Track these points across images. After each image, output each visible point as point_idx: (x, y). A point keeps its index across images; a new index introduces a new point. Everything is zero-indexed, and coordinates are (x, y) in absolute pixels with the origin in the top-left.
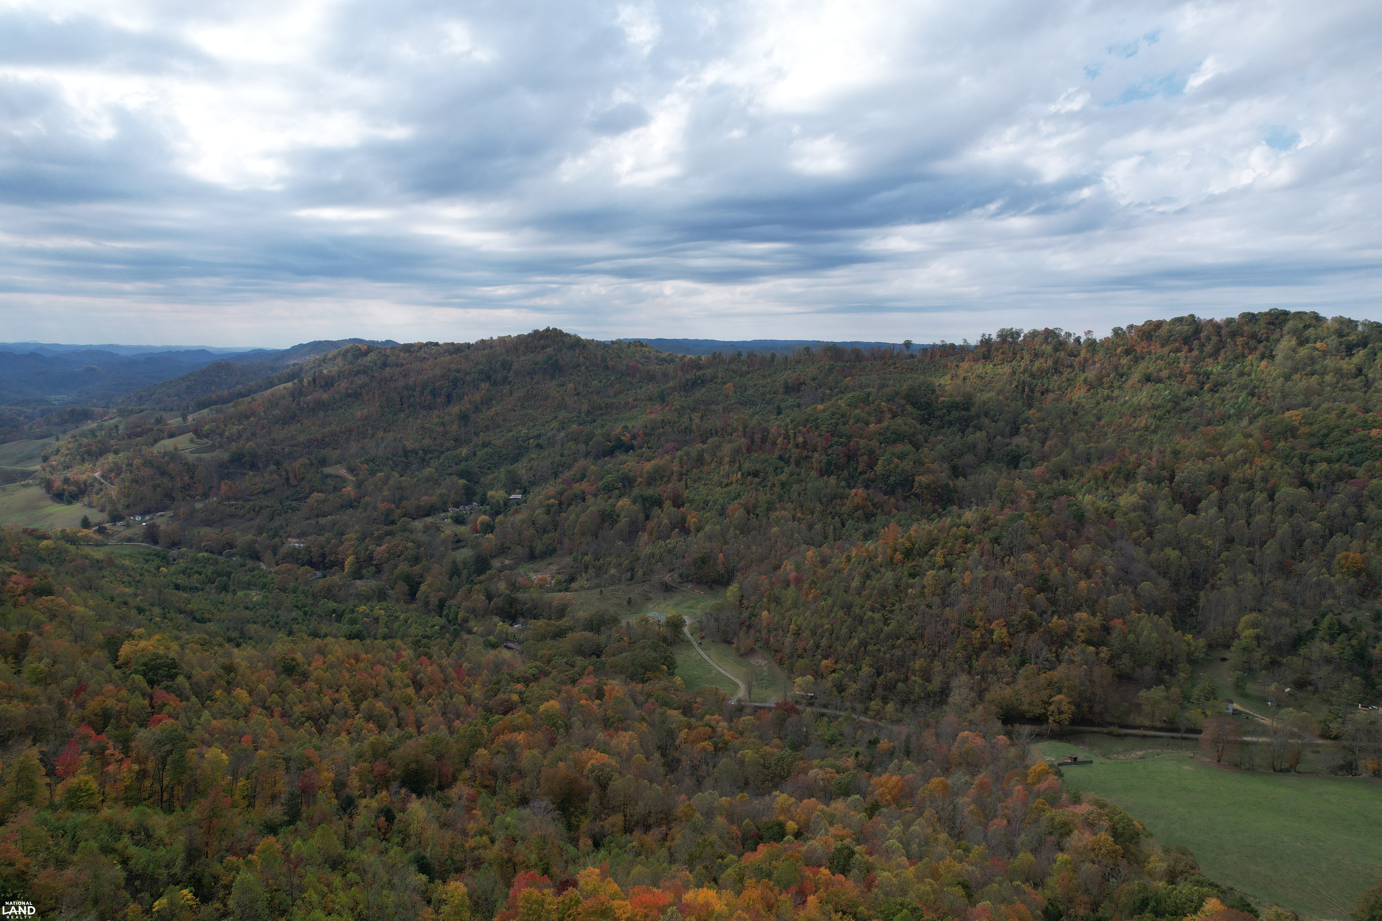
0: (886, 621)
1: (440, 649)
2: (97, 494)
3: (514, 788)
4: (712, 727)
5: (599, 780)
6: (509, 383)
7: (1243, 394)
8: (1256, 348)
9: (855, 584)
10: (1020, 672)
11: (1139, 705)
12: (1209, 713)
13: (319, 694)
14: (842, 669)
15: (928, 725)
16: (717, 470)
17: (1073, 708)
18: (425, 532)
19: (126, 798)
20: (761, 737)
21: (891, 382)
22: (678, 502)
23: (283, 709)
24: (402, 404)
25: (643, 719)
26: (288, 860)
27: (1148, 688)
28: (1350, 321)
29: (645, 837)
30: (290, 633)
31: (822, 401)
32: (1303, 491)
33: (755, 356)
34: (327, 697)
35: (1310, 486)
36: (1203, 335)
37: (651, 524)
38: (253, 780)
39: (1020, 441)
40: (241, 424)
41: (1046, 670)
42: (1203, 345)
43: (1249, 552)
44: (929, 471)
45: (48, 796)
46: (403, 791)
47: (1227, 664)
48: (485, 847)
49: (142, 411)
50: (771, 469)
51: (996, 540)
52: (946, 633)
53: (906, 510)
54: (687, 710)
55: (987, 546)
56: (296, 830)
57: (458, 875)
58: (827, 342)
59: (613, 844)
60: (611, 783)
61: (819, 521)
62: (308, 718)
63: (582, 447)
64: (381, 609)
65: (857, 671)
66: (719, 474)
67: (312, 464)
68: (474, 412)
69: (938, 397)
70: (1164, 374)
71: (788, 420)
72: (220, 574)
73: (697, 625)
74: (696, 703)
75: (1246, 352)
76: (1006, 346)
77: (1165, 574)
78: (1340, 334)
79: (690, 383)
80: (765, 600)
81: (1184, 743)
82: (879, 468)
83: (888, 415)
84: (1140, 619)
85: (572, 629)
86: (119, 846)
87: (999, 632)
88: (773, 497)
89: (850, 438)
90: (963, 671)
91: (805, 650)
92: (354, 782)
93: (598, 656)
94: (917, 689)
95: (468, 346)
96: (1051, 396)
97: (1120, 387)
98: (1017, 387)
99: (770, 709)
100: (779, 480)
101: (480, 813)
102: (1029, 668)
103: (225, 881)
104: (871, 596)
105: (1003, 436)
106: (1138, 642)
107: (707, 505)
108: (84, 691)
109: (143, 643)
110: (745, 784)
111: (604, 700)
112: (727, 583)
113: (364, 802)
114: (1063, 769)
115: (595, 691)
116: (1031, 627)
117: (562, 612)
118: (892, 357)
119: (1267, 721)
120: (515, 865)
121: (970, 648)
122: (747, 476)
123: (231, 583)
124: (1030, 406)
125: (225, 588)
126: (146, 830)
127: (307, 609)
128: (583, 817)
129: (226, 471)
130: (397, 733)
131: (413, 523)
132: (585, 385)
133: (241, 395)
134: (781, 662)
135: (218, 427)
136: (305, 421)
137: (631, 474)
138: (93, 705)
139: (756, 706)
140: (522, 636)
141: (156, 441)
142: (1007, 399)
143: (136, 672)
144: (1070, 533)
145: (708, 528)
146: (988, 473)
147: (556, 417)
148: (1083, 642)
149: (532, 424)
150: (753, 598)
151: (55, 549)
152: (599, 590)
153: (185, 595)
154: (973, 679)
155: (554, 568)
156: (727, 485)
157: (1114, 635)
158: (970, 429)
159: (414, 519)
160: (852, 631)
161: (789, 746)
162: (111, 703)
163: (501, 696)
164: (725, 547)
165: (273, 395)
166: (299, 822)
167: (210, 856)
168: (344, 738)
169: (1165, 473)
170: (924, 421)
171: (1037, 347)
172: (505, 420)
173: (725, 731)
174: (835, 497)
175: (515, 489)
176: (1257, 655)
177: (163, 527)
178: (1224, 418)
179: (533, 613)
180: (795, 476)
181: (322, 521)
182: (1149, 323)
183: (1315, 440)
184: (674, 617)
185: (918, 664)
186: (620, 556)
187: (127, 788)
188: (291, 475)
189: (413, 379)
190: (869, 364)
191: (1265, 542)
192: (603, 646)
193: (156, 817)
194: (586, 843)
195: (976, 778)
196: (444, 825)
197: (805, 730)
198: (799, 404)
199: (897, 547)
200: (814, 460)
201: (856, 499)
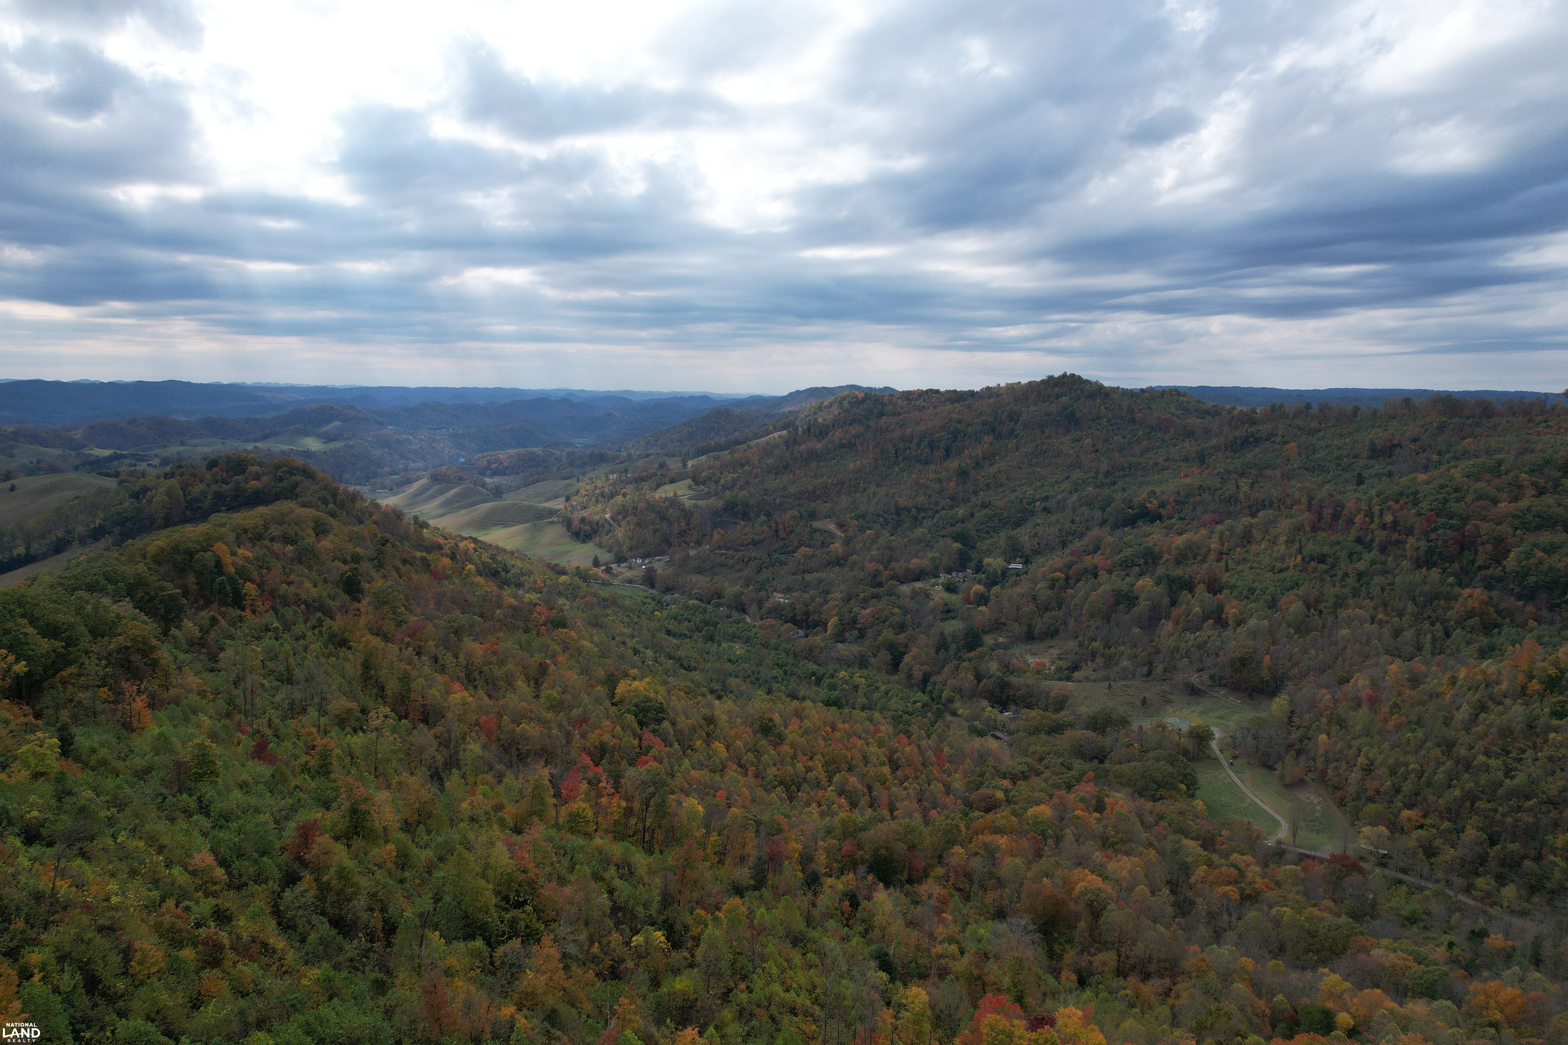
0: (1508, 772)
1: (920, 728)
2: (607, 535)
3: (991, 897)
4: (1239, 869)
5: (1091, 905)
6: (1016, 437)
9: (1463, 714)
13: (792, 759)
14: (1433, 826)
16: (1270, 551)
18: (912, 598)
19: (614, 832)
20: (1306, 894)
21: (1539, 446)
22: (1214, 587)
23: (757, 769)
24: (897, 457)
25: (1151, 845)
26: (751, 926)
29: (1141, 985)
30: (769, 692)
31: (1426, 469)
33: (1330, 409)
34: (800, 764)
37: (1176, 612)
38: (725, 837)
40: (736, 472)
45: (555, 816)
46: (871, 877)
48: (953, 958)
49: (648, 456)
50: (1343, 554)
53: (1552, 623)
54: (1208, 843)
56: (761, 896)
57: (921, 981)
58: (1439, 392)
59: (1101, 986)
60: (1105, 913)
61: (1410, 626)
62: (781, 783)
63: (1098, 514)
64: (861, 677)
65: (1458, 833)
66: (1271, 556)
67: (801, 517)
68: (974, 468)
71: (1373, 492)
72: (707, 623)
73: (1229, 740)
74: (1220, 836)
79: (1238, 441)
80: (1324, 720)
82: (1511, 562)
83: (1531, 492)
85: (1071, 725)
86: (607, 875)
88: (1344, 591)
89: (1465, 519)
91: (1378, 793)
92: (822, 858)
93: (1101, 762)
95: (972, 393)
99: (1321, 860)
100: (1354, 569)
101: (950, 918)
103: (695, 931)
104: (1486, 734)
107: (1253, 594)
108: (586, 722)
109: (636, 684)
110: (1280, 950)
111: (1104, 814)
112: (1273, 694)
113: (830, 881)
115: (1094, 801)
117: (1060, 704)
120: (984, 984)
122: (1309, 561)
123: (717, 633)
125: (711, 638)
126: (630, 867)
127: (787, 668)
128: (1068, 947)
129: (719, 519)
130: (869, 812)
131: (901, 587)
132: (1106, 440)
133: (738, 442)
134: (1341, 803)
135: (714, 475)
136: (797, 472)
137: (1157, 549)
138: (593, 737)
139: (1301, 854)
140: (1012, 726)
141: (658, 486)
143: (629, 712)
145: (1252, 622)
147: (1068, 477)
149: (1039, 484)
150: (1307, 717)
151: (570, 584)
152: (1107, 683)
153: (675, 641)
155: (1055, 652)
156: (1281, 571)
159: (902, 583)
160: (1452, 778)
161: (1347, 914)
162: (607, 737)
163: (983, 791)
164: (1272, 648)
165: (767, 443)
166: (763, 889)
167: (682, 904)
168: (814, 809)
172: (1008, 478)
173: (1258, 879)
174: (1437, 596)
175: (1015, 558)
177: (659, 572)
179: (1028, 701)
180: (1378, 566)
181: (808, 577)
184: (1199, 726)
186: (1135, 646)
187: (616, 823)
188: (781, 527)
189: (909, 430)
190: (1504, 421)
192: (1108, 750)
193: (638, 855)
194: (1069, 977)
196: (911, 924)
197: (1371, 896)
198: (1389, 471)
199: (1535, 673)
200: (1408, 546)
201: (1470, 601)
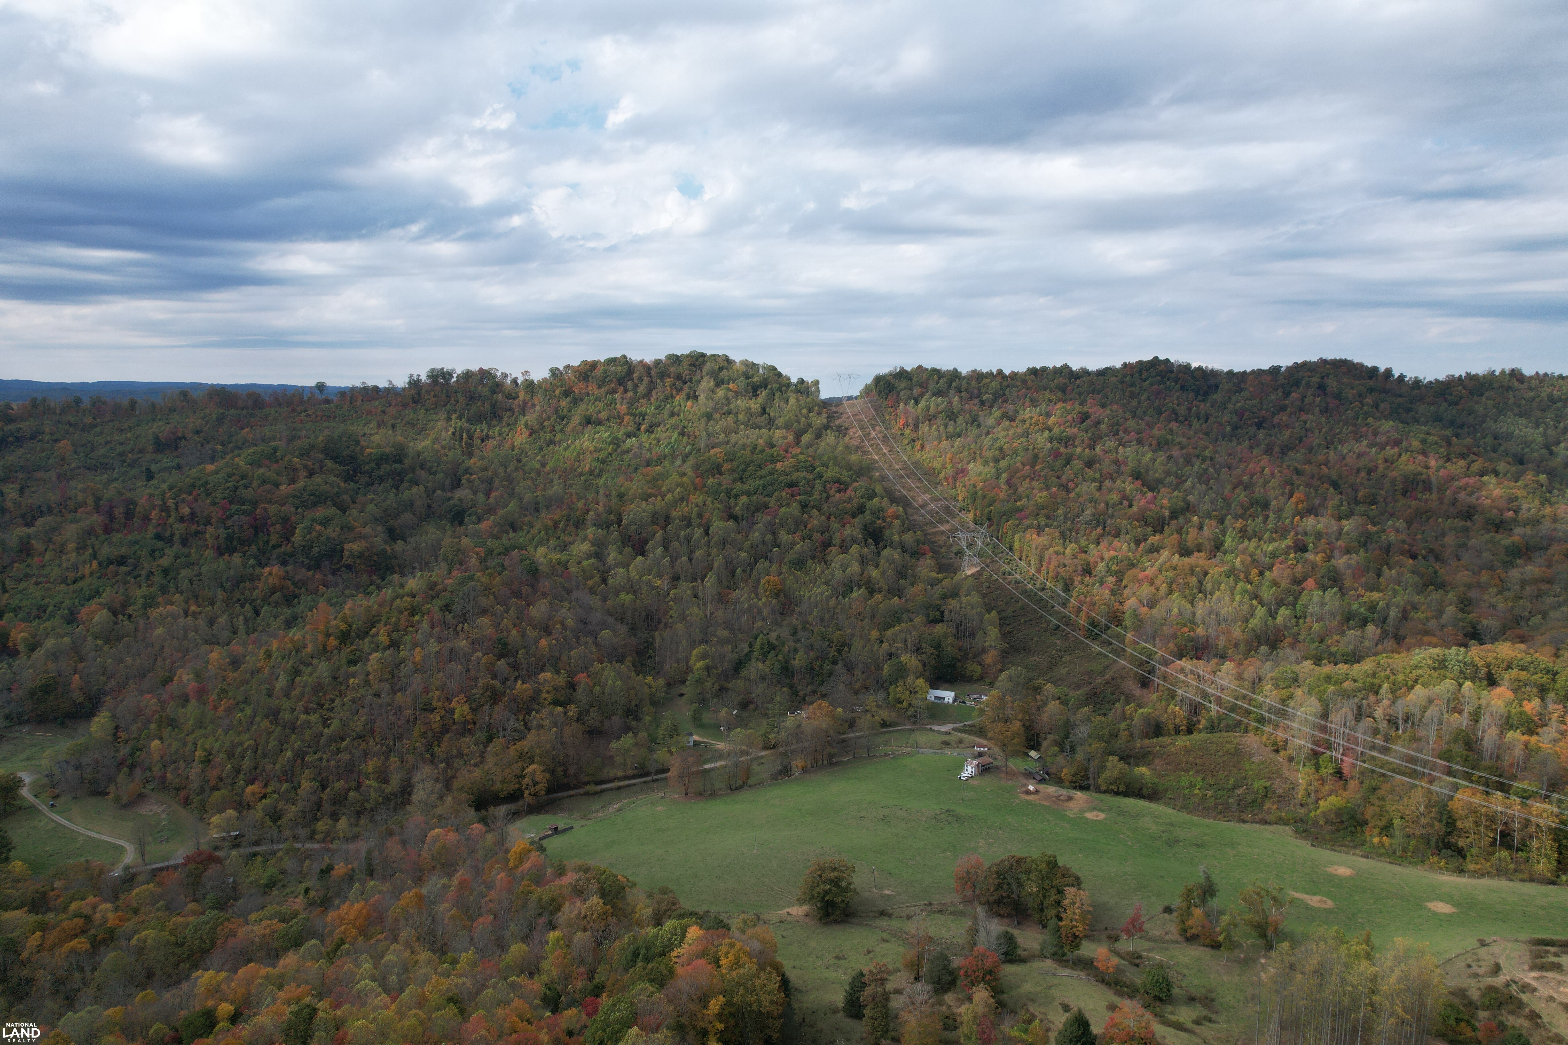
0: (325, 722)
4: (85, 917)
7: (675, 435)
8: (682, 389)
9: (281, 684)
10: (489, 749)
11: (612, 757)
12: (673, 750)
15: (391, 834)
16: (57, 562)
17: (548, 775)
20: (166, 908)
21: (304, 433)
27: (618, 738)
28: (753, 364)
31: (213, 459)
32: (731, 523)
33: (104, 403)
35: (735, 518)
36: (635, 376)
39: (463, 494)
41: (515, 741)
42: (636, 386)
43: (693, 587)
44: (361, 537)
47: (685, 697)
50: (144, 553)
51: (447, 608)
52: (400, 723)
53: (336, 585)
54: (38, 904)
55: (438, 616)
58: (213, 385)
61: (223, 612)
66: (60, 566)
69: (363, 449)
70: (604, 415)
71: (165, 486)
73: (45, 780)
74: (53, 890)
75: (674, 392)
76: (438, 388)
77: (622, 620)
78: (747, 377)
80: (153, 726)
81: (655, 785)
82: (298, 537)
83: (303, 473)
84: (603, 669)
87: (461, 710)
88: (152, 590)
89: (255, 504)
90: (424, 762)
91: (221, 779)
94: (373, 795)
96: (492, 443)
97: (562, 431)
98: (454, 434)
99: (176, 867)
100: (158, 566)
102: (498, 743)
104: (303, 695)
105: (443, 490)
106: (604, 693)
107: (45, 611)
110: (147, 978)
112: (91, 714)
114: (545, 843)
116: (495, 697)
118: (302, 402)
119: (721, 746)
121: (430, 734)
122: (108, 565)
124: (470, 455)
134: (186, 802)
139: (154, 869)
142: (443, 447)
144: (525, 589)
145: (50, 643)
146: (431, 533)
148: (550, 704)
150: (134, 727)
154: (437, 767)
156: (75, 581)
157: (580, 691)
158: (406, 484)
160: (282, 743)
161: (211, 908)
164: (80, 666)
169: (612, 517)
170: (348, 478)
171: (472, 389)
173: (109, 915)
174: (241, 579)
176: (708, 685)
178: (660, 459)
180: (183, 559)
182: (585, 363)
183: (736, 476)
185: (371, 765)
190: (272, 411)
191: (705, 576)
195: (454, 878)
197: (231, 880)
198: (178, 465)
199: (330, 631)
200: (208, 535)
201: (271, 579)
